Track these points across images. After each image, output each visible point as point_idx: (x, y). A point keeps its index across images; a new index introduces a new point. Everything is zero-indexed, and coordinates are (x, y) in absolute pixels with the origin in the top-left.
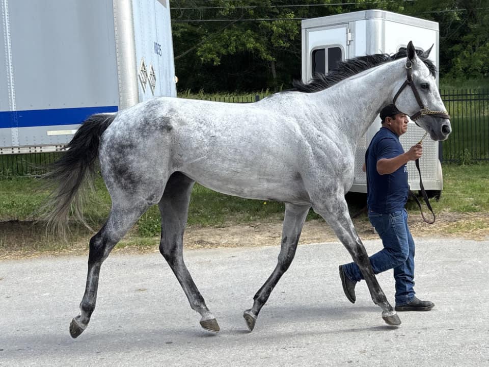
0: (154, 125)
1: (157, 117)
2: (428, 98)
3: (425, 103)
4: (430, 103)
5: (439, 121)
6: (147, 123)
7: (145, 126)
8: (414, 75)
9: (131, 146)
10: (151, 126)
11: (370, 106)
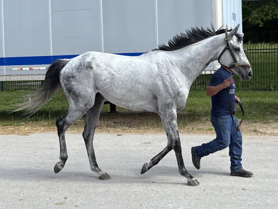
0: (84, 66)
1: (86, 62)
2: (239, 56)
3: (238, 60)
4: (240, 59)
5: (246, 69)
6: (81, 65)
7: (79, 66)
8: (230, 43)
9: (73, 77)
10: (82, 67)
11: (202, 61)
